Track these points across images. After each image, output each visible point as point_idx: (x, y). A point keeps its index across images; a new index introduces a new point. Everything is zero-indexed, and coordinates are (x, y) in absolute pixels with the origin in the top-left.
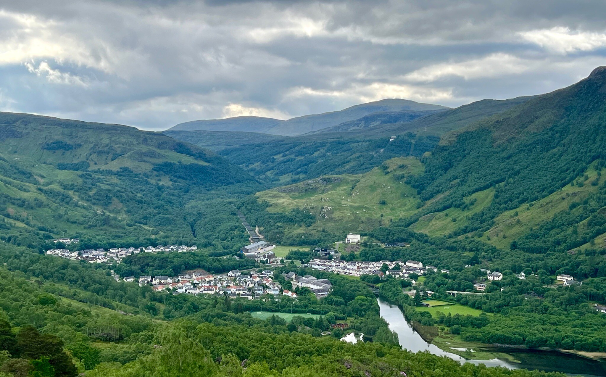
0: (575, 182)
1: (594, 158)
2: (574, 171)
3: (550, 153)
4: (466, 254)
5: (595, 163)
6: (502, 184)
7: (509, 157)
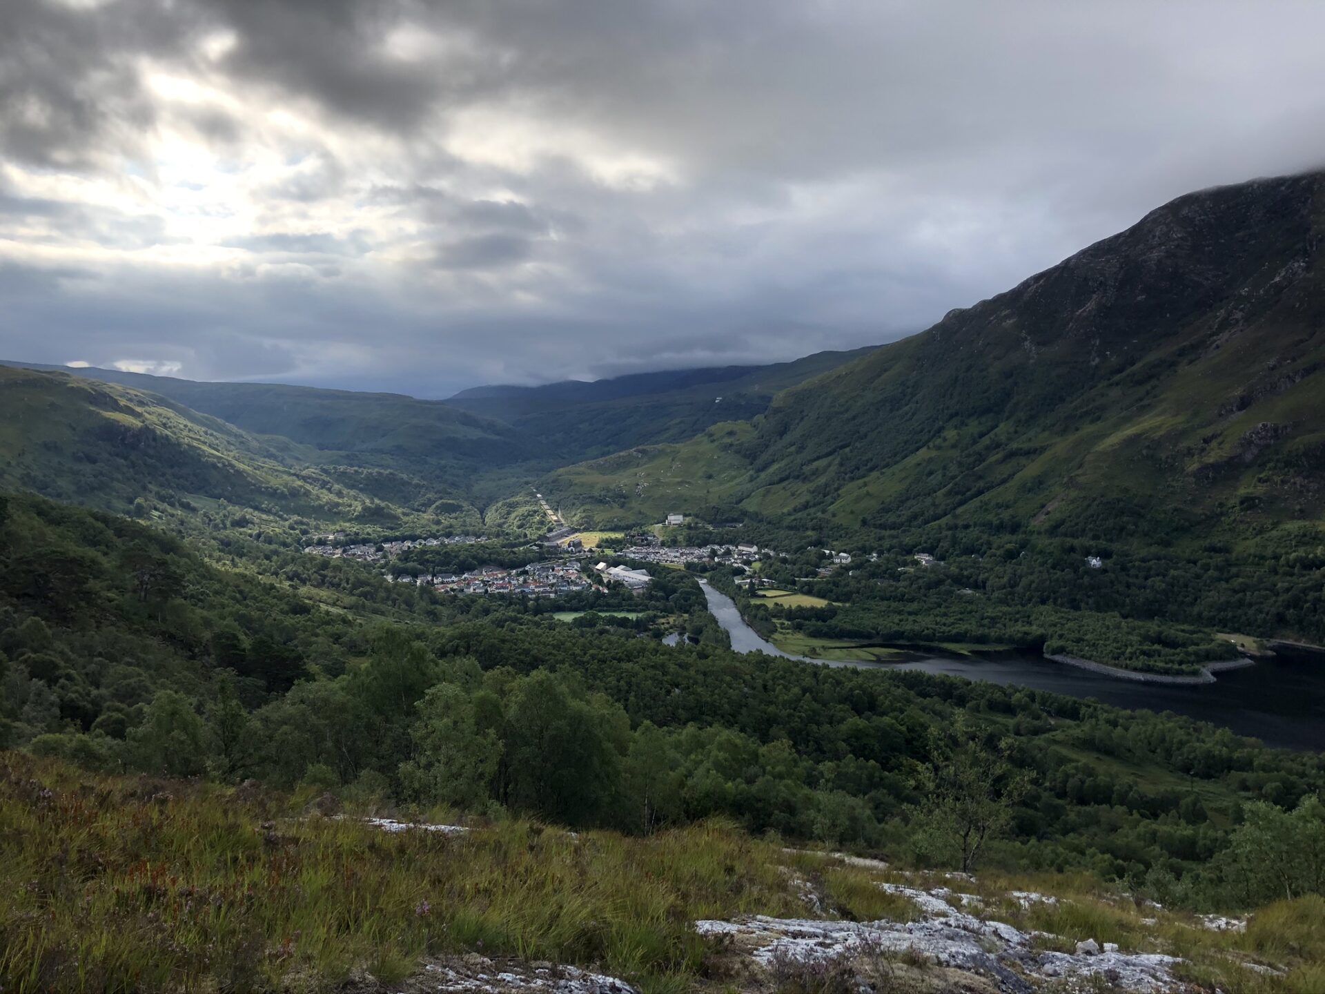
0: (931, 444)
1: (952, 417)
2: (929, 432)
3: (901, 412)
4: (809, 533)
5: (955, 421)
6: (847, 450)
7: (854, 418)
